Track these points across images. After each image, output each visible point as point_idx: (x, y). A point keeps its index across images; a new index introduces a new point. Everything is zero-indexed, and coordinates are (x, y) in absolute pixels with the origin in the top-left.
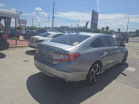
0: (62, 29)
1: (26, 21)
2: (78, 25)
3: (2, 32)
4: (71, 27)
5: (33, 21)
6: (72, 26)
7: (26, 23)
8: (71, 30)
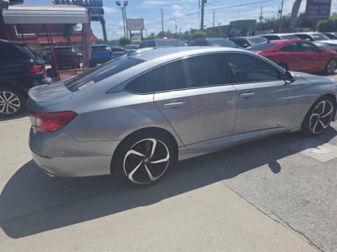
0: (233, 30)
1: (143, 22)
2: (280, 12)
3: (32, 61)
4: (258, 21)
5: (162, 18)
6: (261, 18)
7: (143, 25)
8: (258, 29)
